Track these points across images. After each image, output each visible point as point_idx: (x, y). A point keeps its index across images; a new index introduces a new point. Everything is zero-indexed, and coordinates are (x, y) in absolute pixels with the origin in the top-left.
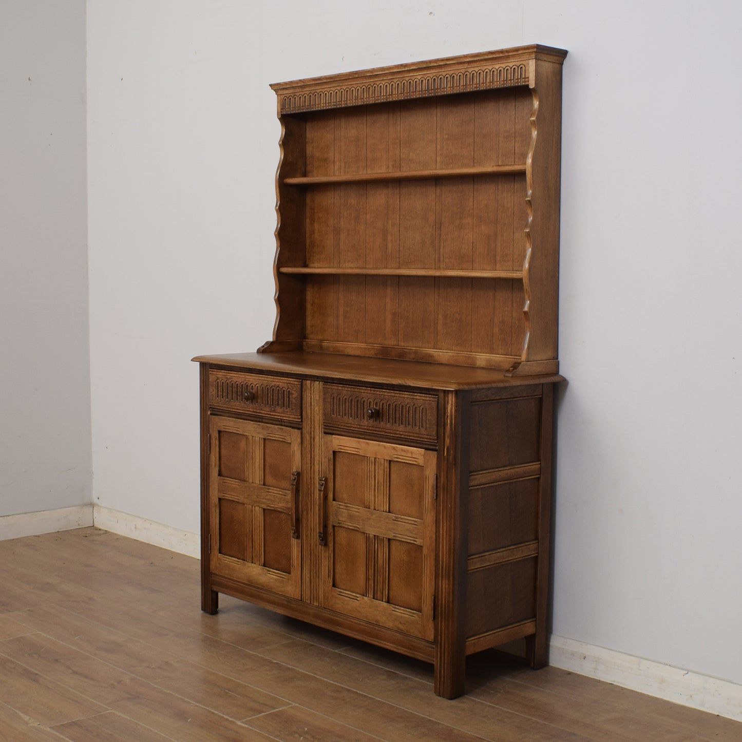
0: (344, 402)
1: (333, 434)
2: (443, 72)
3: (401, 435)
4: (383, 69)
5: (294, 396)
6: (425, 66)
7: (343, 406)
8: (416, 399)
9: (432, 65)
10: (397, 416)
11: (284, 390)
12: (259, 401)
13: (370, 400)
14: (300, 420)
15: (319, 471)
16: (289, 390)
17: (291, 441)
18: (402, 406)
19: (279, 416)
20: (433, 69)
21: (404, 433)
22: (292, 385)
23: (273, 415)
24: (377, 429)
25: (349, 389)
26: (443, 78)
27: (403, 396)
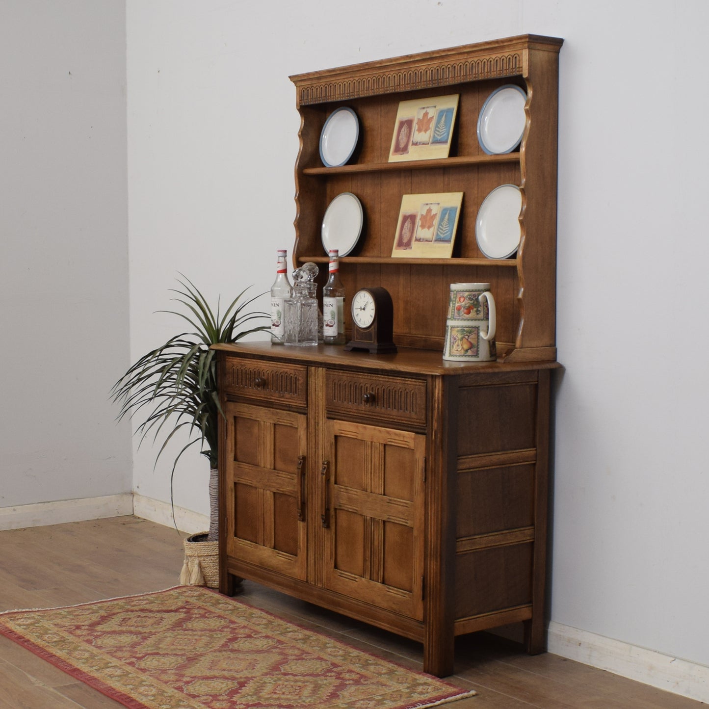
0: (344, 388)
1: (334, 419)
2: (446, 63)
3: (394, 419)
4: (390, 60)
5: (301, 382)
6: (428, 57)
8: (407, 384)
9: (434, 56)
10: (391, 401)
11: (291, 377)
12: (270, 387)
13: (367, 385)
14: (305, 406)
15: (323, 455)
16: (296, 376)
17: (298, 426)
18: (395, 391)
19: (287, 401)
20: (436, 59)
21: (397, 418)
22: (299, 371)
23: (282, 401)
24: (374, 414)
25: (349, 375)
26: (445, 69)
27: (395, 381)
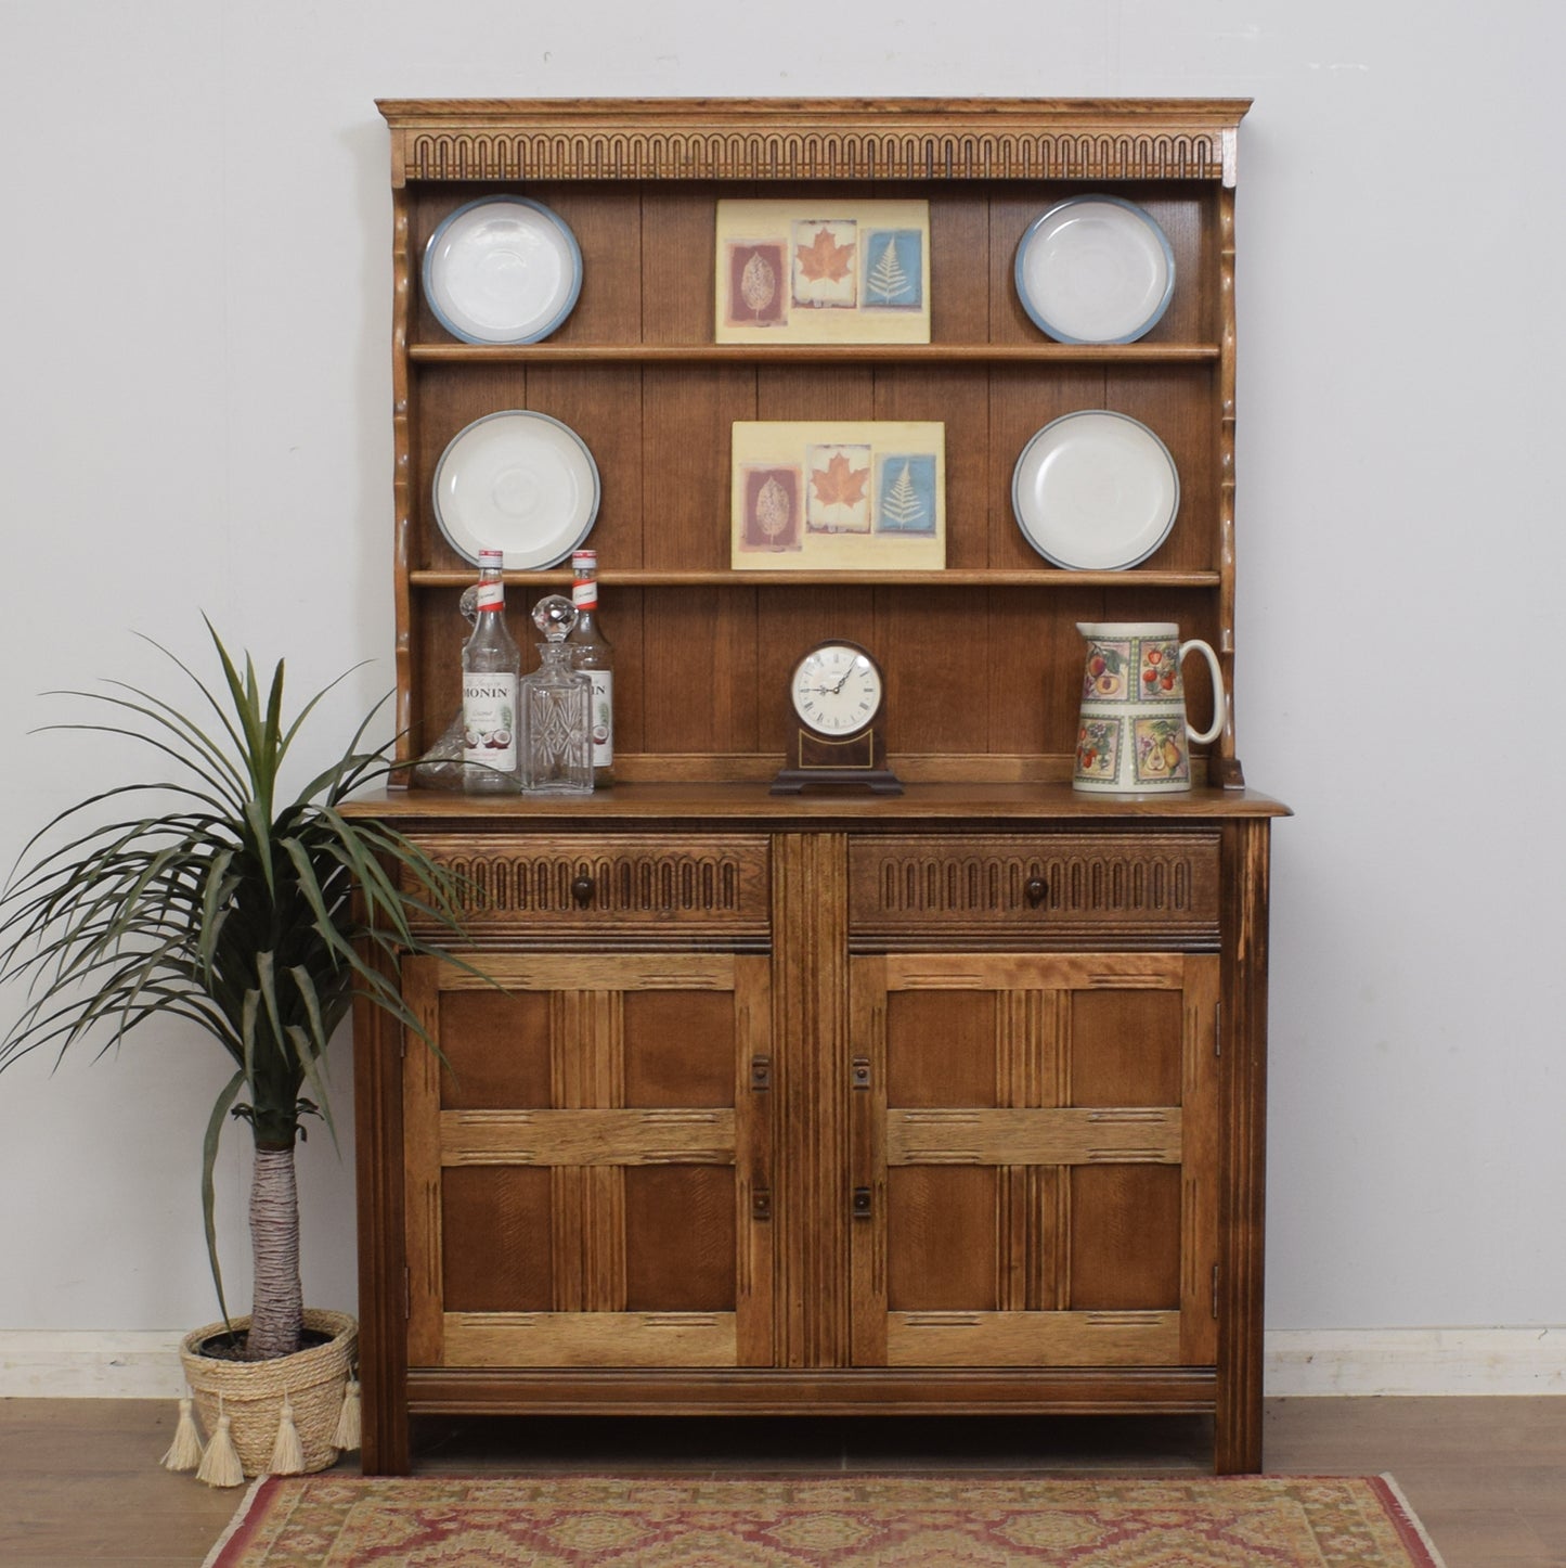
1: (884, 952)
7: (921, 883)
14: (767, 932)
15: (834, 1045)
17: (736, 986)
25: (942, 842)
